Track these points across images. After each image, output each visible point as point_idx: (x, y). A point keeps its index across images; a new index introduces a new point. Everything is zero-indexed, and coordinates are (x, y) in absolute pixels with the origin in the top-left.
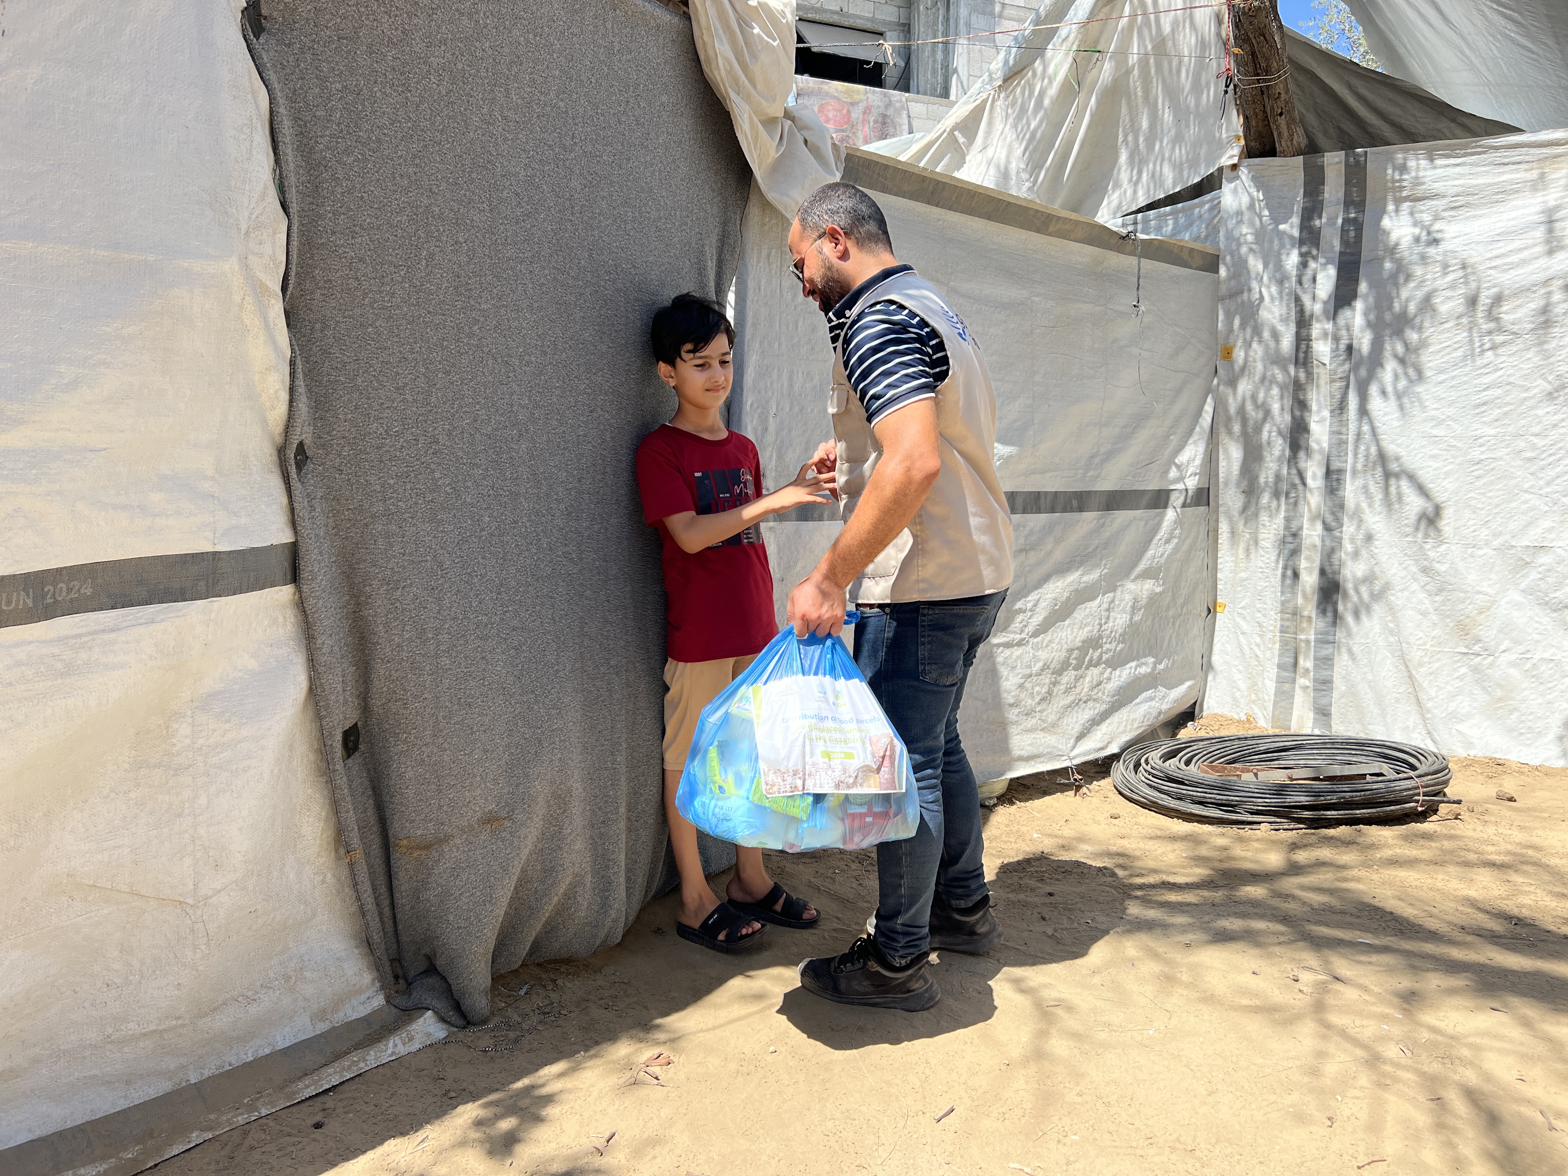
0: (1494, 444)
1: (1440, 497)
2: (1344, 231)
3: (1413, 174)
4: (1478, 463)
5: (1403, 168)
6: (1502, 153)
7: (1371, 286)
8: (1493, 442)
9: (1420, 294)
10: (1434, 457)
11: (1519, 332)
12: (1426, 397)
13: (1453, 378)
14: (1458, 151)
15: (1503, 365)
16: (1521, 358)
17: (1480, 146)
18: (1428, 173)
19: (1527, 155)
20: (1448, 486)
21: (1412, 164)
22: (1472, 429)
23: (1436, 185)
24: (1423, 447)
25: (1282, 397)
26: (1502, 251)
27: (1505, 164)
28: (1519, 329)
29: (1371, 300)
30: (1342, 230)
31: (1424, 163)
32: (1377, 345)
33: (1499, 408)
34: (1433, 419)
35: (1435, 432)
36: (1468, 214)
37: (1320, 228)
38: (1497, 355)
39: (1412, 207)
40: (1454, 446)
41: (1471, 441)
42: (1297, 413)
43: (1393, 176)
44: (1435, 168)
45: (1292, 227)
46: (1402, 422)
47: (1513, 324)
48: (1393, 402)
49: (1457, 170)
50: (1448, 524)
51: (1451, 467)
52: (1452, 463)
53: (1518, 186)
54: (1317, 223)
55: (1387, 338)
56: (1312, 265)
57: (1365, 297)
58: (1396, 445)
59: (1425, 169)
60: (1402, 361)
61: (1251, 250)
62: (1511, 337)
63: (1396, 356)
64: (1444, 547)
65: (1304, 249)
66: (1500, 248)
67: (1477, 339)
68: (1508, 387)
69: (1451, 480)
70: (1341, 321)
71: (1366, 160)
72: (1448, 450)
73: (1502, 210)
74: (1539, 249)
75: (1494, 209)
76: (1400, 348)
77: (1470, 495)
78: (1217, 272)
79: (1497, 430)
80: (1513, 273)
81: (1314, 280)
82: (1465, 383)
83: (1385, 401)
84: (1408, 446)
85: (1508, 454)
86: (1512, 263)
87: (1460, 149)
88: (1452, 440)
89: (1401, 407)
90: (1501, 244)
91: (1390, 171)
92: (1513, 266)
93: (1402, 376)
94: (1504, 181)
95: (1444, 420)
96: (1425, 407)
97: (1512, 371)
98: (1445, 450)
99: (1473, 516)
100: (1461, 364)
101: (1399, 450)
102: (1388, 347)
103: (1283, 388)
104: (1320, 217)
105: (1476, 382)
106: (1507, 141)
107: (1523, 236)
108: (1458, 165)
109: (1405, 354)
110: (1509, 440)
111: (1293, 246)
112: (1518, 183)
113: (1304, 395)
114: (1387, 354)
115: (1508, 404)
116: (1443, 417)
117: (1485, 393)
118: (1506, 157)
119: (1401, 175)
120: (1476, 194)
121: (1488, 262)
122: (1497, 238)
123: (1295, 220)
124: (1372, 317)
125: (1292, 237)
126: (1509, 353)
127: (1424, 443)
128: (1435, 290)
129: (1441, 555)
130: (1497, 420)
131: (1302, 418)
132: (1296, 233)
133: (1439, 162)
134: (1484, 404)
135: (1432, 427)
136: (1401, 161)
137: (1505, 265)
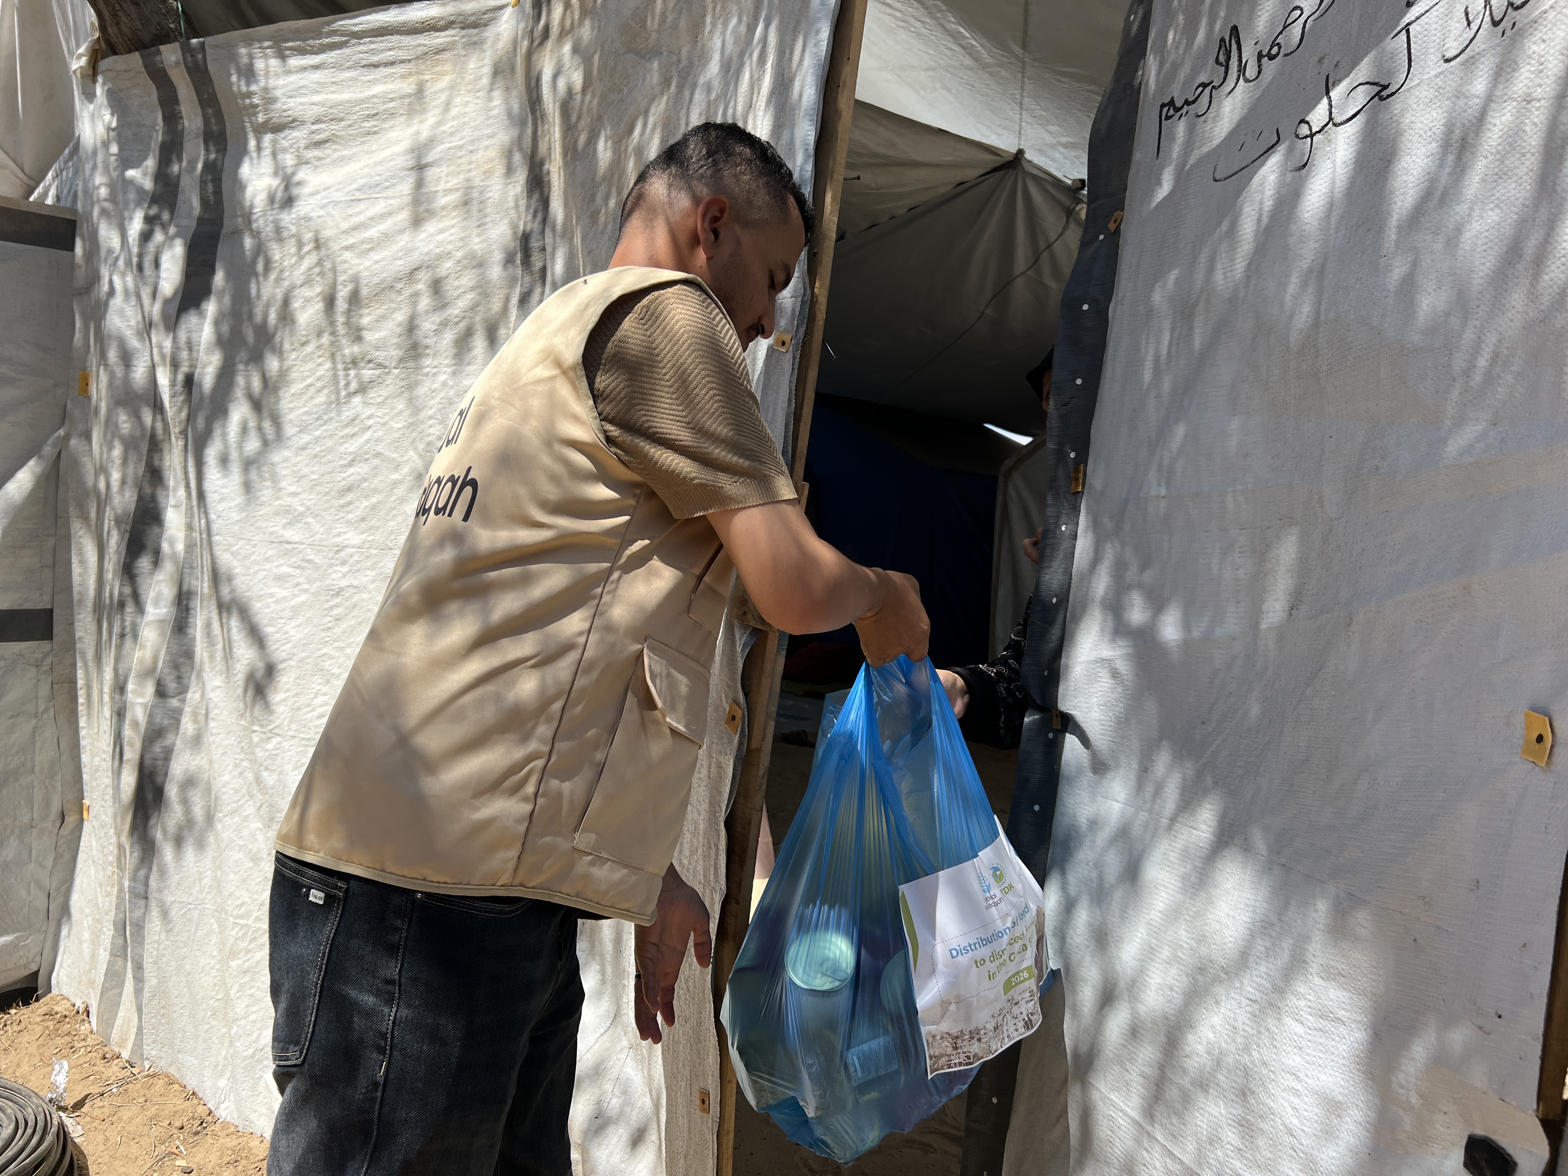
0: (358, 562)
1: (279, 649)
2: (203, 182)
3: (262, 84)
4: (338, 594)
5: (249, 74)
6: (367, 45)
7: (228, 276)
8: (356, 558)
9: (279, 293)
10: (280, 578)
11: (387, 363)
12: (285, 472)
13: (317, 440)
14: (311, 42)
15: (371, 422)
16: (392, 409)
17: (334, 33)
18: (281, 82)
19: (399, 48)
20: (292, 633)
21: (259, 65)
22: (335, 532)
23: (292, 103)
24: (268, 560)
25: (125, 461)
26: (361, 218)
27: (376, 66)
28: (386, 358)
29: (227, 300)
30: (201, 182)
31: (274, 62)
32: (226, 376)
33: (366, 497)
34: (288, 510)
35: (289, 534)
36: (336, 155)
37: (179, 176)
38: (366, 404)
39: (274, 142)
40: (309, 561)
41: (331, 555)
42: (148, 490)
43: (239, 87)
44: (289, 72)
45: (145, 174)
46: (244, 514)
47: (377, 349)
48: (236, 476)
49: (317, 76)
50: (285, 700)
51: (304, 597)
52: (306, 590)
53: (391, 105)
54: (176, 168)
55: (241, 367)
56: (159, 237)
57: (221, 294)
58: (232, 553)
59: (277, 75)
60: (257, 405)
61: (104, 212)
62: (377, 372)
63: (250, 397)
64: (275, 741)
65: (153, 211)
66: (360, 213)
67: (341, 373)
68: (377, 461)
69: (300, 621)
70: (182, 335)
71: (204, 58)
72: (303, 568)
73: (374, 148)
74: (404, 216)
75: (366, 147)
76: (256, 384)
77: (324, 651)
78: (71, 248)
79: (363, 536)
80: (375, 256)
81: (157, 264)
82: (330, 450)
83: (225, 476)
84: (247, 557)
85: (373, 581)
86: (370, 240)
87: (314, 39)
88: (308, 550)
89: (247, 487)
90: (362, 206)
91: (234, 78)
92: (375, 245)
93: (253, 433)
94: (374, 96)
95: (301, 514)
96: (280, 490)
97: (380, 433)
98: (299, 567)
99: (325, 689)
100: (326, 417)
101: (236, 563)
102: (240, 380)
103: (130, 445)
104: (180, 160)
105: (342, 449)
106: (368, 22)
107: (389, 192)
108: (316, 67)
109: (261, 394)
110: (376, 556)
111: (138, 204)
112: (392, 100)
113: (161, 460)
114: (239, 392)
115: (376, 491)
116: (302, 509)
117: (352, 470)
118: (373, 52)
119: (248, 84)
120: (342, 120)
121: (343, 236)
122: (358, 195)
123: (150, 163)
124: (225, 329)
125: (140, 191)
126: (379, 400)
127: (271, 553)
128: (293, 288)
129: (269, 757)
130: (363, 519)
131: (154, 499)
132: (148, 184)
133: (295, 62)
134: (349, 489)
135: (285, 526)
136: (245, 60)
137: (363, 242)
